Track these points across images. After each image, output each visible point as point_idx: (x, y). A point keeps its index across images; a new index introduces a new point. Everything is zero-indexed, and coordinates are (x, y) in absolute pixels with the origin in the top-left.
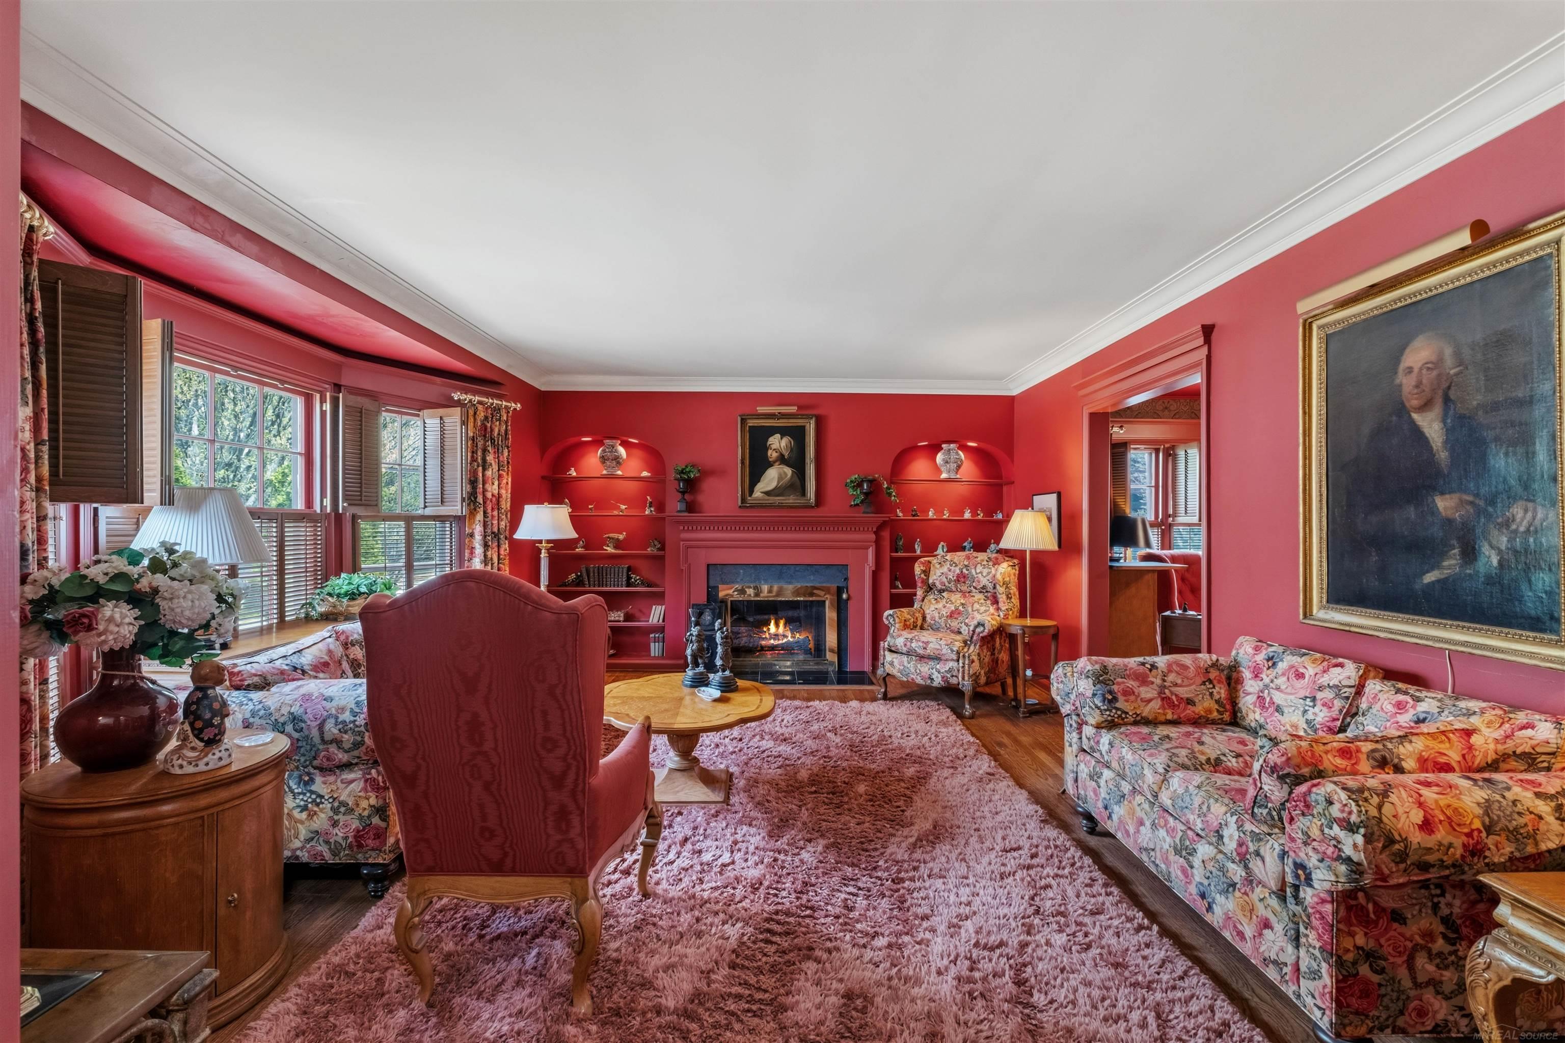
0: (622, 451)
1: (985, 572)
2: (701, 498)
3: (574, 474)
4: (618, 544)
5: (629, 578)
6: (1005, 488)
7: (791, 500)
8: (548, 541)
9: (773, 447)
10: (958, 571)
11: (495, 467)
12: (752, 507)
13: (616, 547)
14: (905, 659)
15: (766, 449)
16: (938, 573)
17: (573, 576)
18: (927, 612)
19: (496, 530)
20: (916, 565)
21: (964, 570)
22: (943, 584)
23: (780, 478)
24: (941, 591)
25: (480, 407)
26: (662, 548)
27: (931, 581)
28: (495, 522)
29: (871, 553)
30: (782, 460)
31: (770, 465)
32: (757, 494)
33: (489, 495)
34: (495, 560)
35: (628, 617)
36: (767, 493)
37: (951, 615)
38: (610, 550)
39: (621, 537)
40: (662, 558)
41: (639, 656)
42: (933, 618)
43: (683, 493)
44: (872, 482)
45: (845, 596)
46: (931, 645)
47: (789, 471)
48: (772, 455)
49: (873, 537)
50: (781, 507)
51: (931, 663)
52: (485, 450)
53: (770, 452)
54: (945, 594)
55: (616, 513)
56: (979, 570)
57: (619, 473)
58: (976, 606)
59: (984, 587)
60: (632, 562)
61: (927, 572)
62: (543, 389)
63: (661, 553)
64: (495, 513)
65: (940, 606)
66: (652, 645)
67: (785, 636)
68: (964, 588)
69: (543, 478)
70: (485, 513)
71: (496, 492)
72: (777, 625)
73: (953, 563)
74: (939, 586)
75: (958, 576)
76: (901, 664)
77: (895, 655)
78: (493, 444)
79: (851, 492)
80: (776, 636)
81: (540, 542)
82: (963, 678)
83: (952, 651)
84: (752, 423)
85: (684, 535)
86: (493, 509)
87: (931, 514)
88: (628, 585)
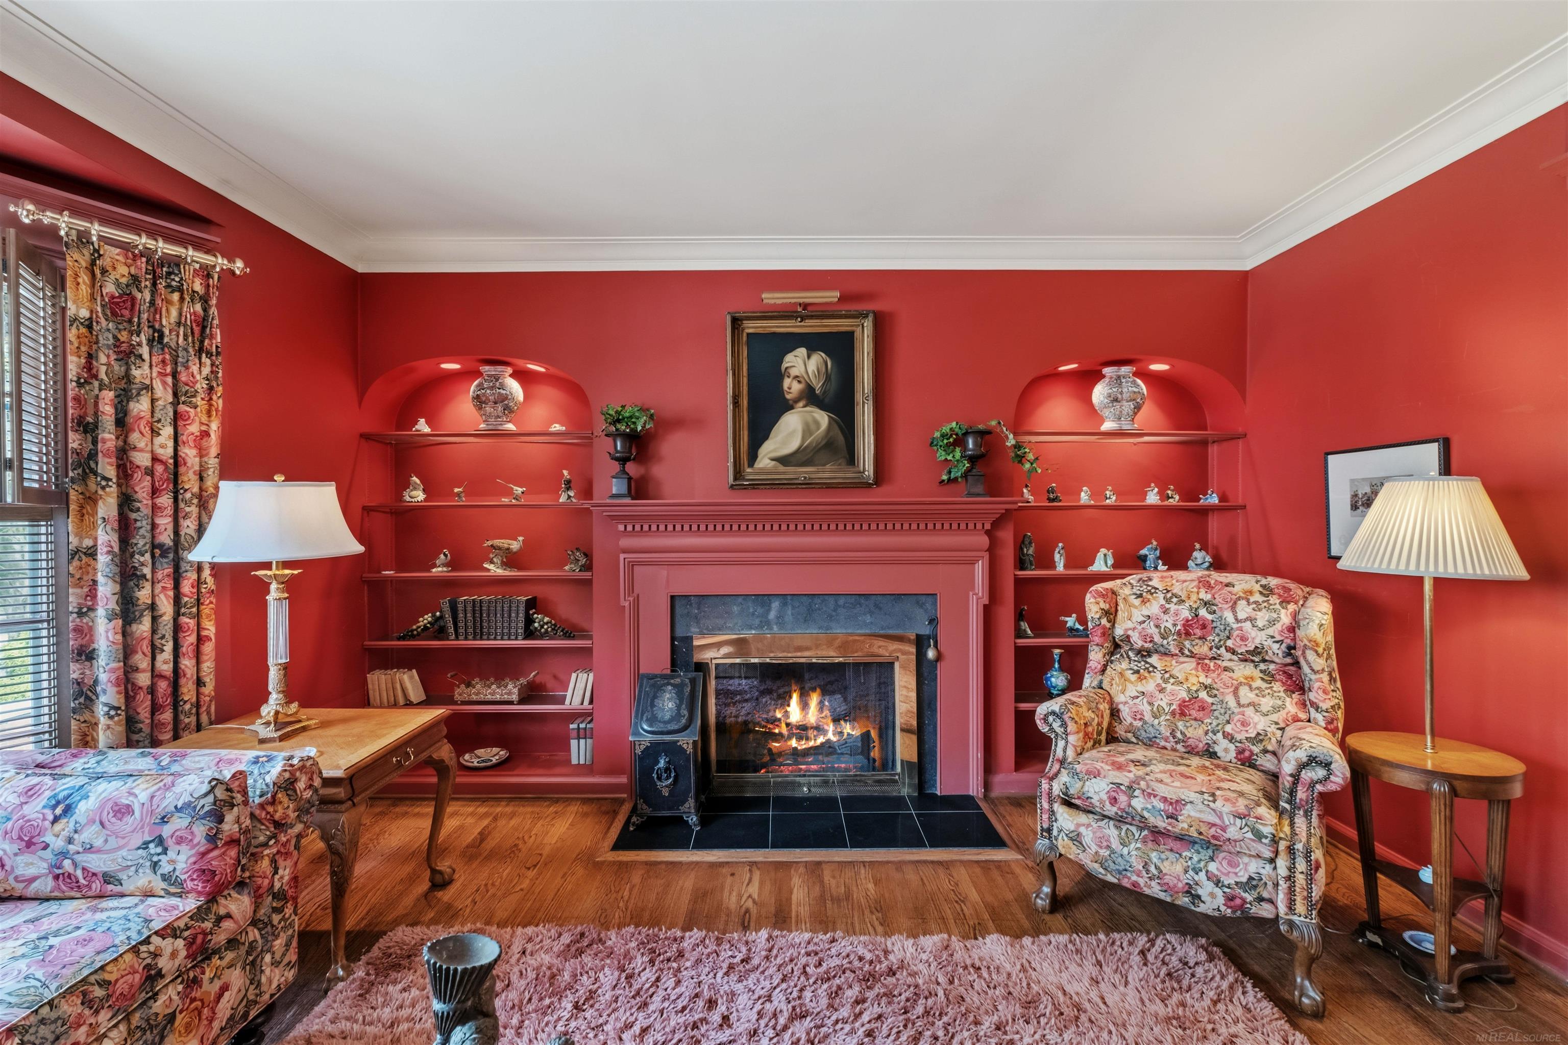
0: (515, 388)
1: (1262, 618)
2: (658, 471)
3: (427, 430)
4: (511, 560)
5: (529, 621)
6: (1214, 451)
7: (828, 472)
8: (287, 564)
9: (794, 372)
10: (1186, 614)
11: (164, 394)
12: (755, 486)
13: (506, 564)
14: (1111, 831)
15: (780, 376)
16: (1138, 616)
17: (428, 618)
18: (1119, 698)
19: (166, 538)
20: (1088, 596)
21: (1203, 612)
22: (1145, 637)
23: (807, 431)
24: (1144, 653)
25: (112, 252)
26: (588, 567)
27: (1119, 631)
28: (165, 522)
29: (980, 570)
30: (810, 397)
31: (788, 407)
32: (764, 461)
33: (142, 459)
34: (166, 607)
35: (532, 693)
36: (783, 460)
37: (1183, 711)
38: (495, 569)
39: (515, 545)
40: (588, 583)
41: (549, 765)
42: (1137, 715)
43: (623, 461)
44: (983, 434)
45: (931, 654)
46: (1188, 811)
47: (823, 418)
48: (791, 387)
49: (985, 541)
50: (808, 485)
51: (1193, 856)
52: (127, 355)
53: (787, 382)
54: (1154, 660)
55: (505, 500)
56: (1244, 610)
57: (510, 427)
58: (1246, 695)
59: (1257, 651)
60: (539, 591)
61: (1111, 614)
62: (361, 269)
63: (587, 575)
64: (165, 500)
65: (1150, 686)
66: (574, 743)
67: (818, 729)
68: (1203, 649)
69: (366, 437)
70: (126, 501)
71: (167, 452)
72: (804, 706)
73: (1170, 596)
74: (1138, 643)
75: (1187, 624)
76: (1105, 844)
77: (1083, 818)
78: (157, 339)
79: (941, 455)
80: (802, 730)
81: (267, 565)
82: (1291, 908)
83: (1259, 836)
84: (751, 327)
85: (625, 542)
86: (155, 492)
87: (1085, 497)
88: (529, 634)
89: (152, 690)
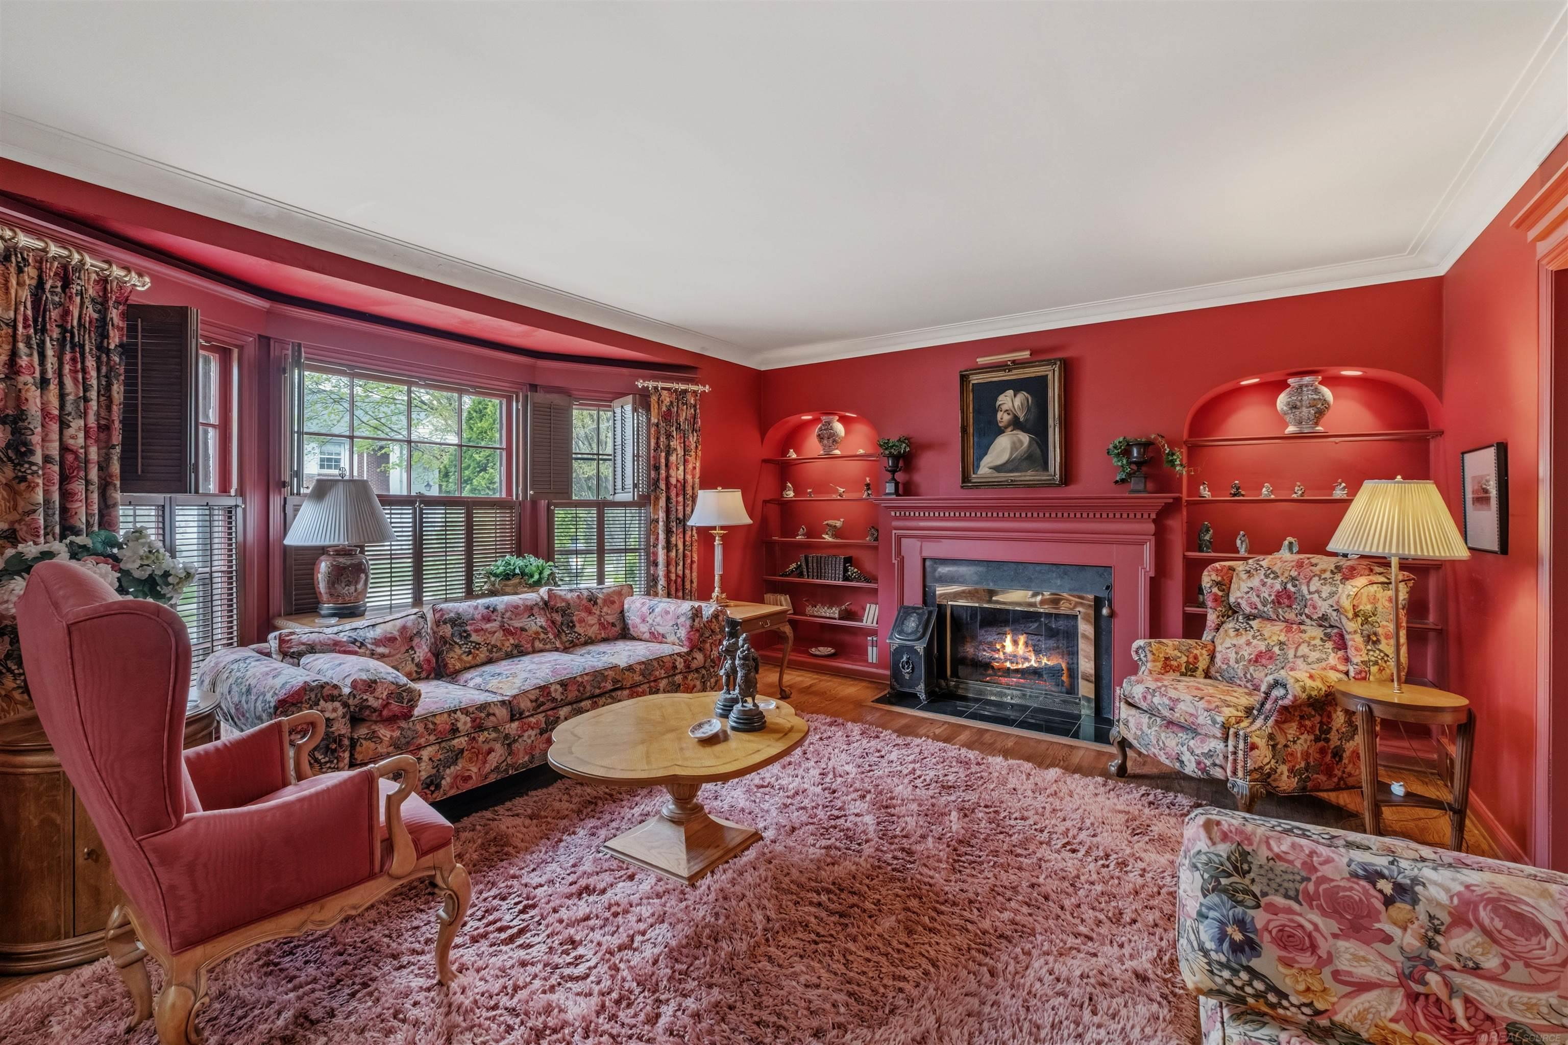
0: (839, 428)
1: (1326, 590)
2: (918, 478)
3: (794, 456)
4: (837, 533)
5: (846, 570)
6: (1433, 445)
7: (1029, 476)
8: (722, 528)
9: (1004, 407)
10: (1278, 587)
11: (680, 452)
12: (978, 486)
13: (835, 536)
14: (1145, 719)
15: (995, 410)
16: (1244, 587)
17: (794, 565)
18: (1219, 648)
19: (681, 516)
20: (1208, 573)
21: (1289, 586)
22: (1253, 606)
23: (1014, 448)
24: (1249, 617)
25: (665, 393)
26: (876, 539)
27: (1232, 600)
28: (680, 508)
29: (1148, 552)
30: (1016, 424)
31: (1001, 431)
32: (984, 469)
33: (673, 481)
34: (681, 546)
35: (848, 615)
36: (997, 469)
37: (1257, 659)
38: (828, 538)
39: (838, 524)
40: (876, 548)
41: (855, 661)
42: (1226, 661)
43: (893, 472)
44: (1147, 445)
45: (1105, 611)
46: (1181, 706)
47: (1025, 438)
48: (1003, 418)
49: (1151, 527)
50: (1013, 484)
51: (1182, 735)
52: (669, 436)
53: (999, 415)
54: (1255, 623)
55: (834, 497)
56: (1315, 584)
57: (837, 452)
58: (1304, 649)
59: (1324, 618)
60: (852, 553)
61: (1224, 585)
62: (763, 368)
63: (876, 543)
64: (681, 499)
65: (1241, 641)
66: (870, 649)
67: (1026, 658)
68: (1291, 616)
69: (765, 461)
70: (668, 499)
71: (681, 477)
72: (1015, 643)
73: (1270, 572)
74: (1248, 610)
75: (1278, 595)
76: (1139, 726)
77: (1133, 711)
78: (678, 428)
79: (1115, 462)
80: (1013, 658)
81: (714, 528)
83: (1214, 722)
84: (976, 379)
85: (895, 523)
86: (677, 495)
87: (1265, 492)
88: (846, 578)
89: (676, 582)
